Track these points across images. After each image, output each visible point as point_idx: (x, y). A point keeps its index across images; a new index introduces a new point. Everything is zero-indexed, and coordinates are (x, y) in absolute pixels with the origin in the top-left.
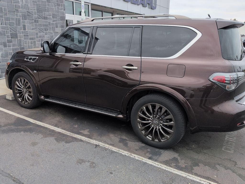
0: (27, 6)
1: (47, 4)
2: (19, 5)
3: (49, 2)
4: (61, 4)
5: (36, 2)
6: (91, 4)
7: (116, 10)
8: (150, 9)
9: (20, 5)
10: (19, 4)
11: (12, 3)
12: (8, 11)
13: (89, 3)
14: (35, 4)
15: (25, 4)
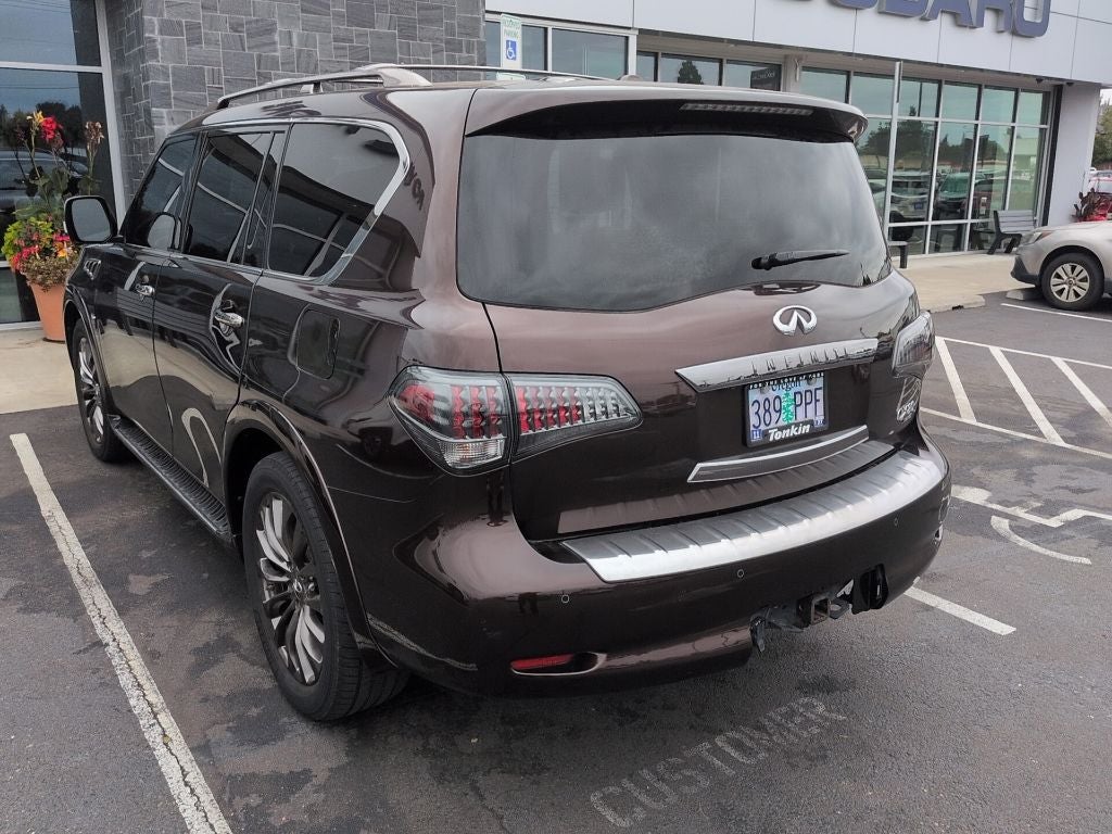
0: (309, 55)
1: (400, 47)
2: (274, 58)
3: (408, 37)
4: (469, 42)
5: (352, 41)
6: (637, 32)
7: (800, 53)
8: (1006, 37)
9: (278, 54)
10: (275, 51)
11: (244, 50)
12: (227, 81)
13: (629, 28)
14: (344, 48)
15: (299, 52)
